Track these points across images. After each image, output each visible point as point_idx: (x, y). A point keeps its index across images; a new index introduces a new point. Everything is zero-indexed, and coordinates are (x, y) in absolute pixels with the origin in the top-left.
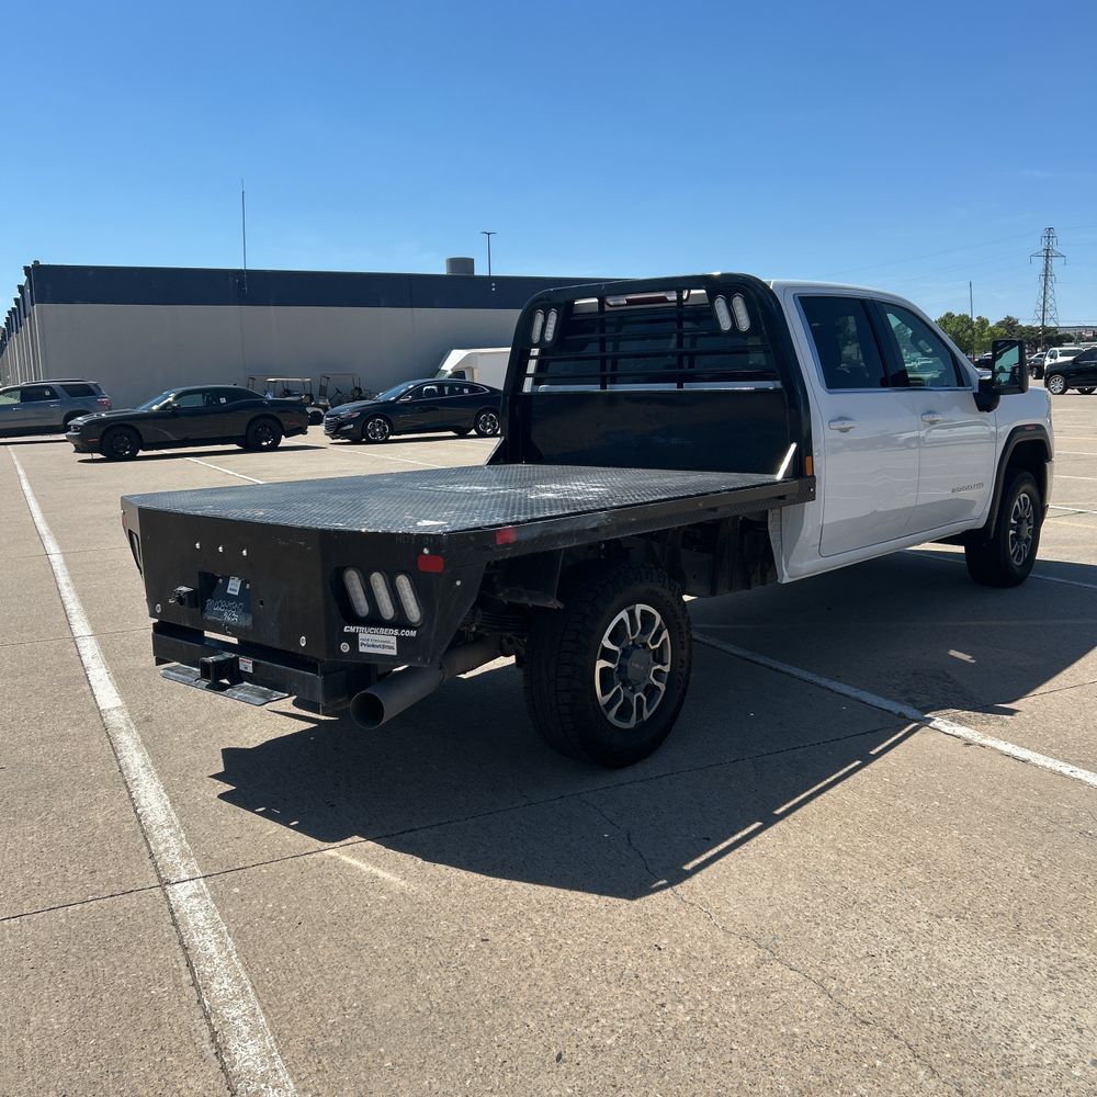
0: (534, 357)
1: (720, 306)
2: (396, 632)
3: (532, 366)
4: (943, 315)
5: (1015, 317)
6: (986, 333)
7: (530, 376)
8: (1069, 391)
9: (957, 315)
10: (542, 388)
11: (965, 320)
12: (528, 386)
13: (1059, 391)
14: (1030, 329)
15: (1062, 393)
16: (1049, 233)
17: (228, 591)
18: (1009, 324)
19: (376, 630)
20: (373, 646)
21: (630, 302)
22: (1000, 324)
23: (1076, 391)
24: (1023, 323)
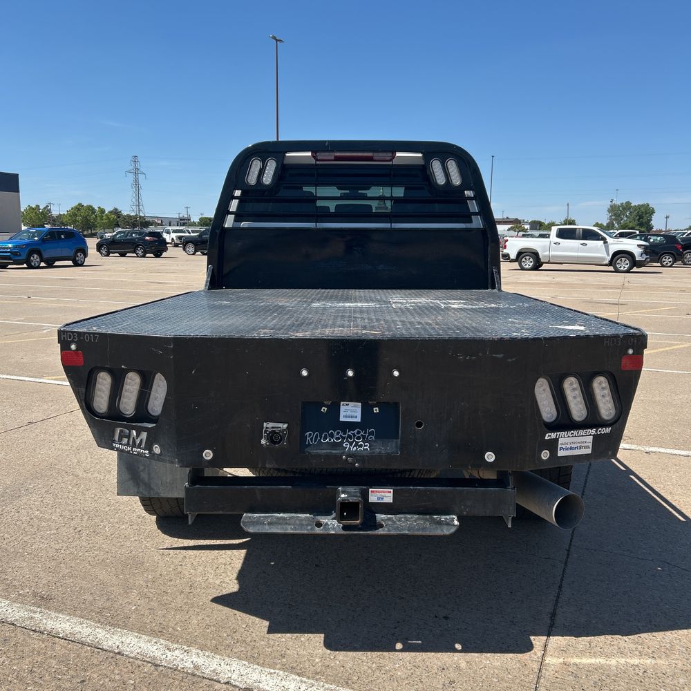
0: (237, 198)
1: (436, 166)
2: (593, 431)
3: (234, 206)
4: (77, 204)
5: (119, 209)
6: (104, 218)
7: (232, 213)
8: (197, 253)
9: (85, 205)
10: (244, 224)
11: (91, 208)
12: (229, 222)
13: (192, 253)
14: (129, 216)
15: (194, 254)
16: (135, 160)
17: (342, 419)
18: (116, 212)
19: (575, 433)
20: (571, 448)
21: (337, 159)
22: (111, 212)
23: (199, 253)
24: (125, 213)
